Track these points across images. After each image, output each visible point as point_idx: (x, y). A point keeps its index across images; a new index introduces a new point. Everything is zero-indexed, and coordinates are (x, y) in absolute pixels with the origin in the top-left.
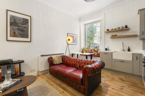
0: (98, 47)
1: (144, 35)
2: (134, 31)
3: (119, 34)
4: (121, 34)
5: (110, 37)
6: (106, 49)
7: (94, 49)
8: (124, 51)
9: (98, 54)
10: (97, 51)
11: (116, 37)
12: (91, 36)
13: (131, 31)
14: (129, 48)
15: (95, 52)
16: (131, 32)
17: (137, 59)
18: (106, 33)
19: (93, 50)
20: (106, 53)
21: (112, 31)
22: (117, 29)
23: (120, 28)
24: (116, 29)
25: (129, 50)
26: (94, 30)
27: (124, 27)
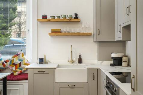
0: (21, 55)
1: (100, 35)
2: (87, 26)
3: (65, 28)
4: (68, 30)
5: (49, 34)
6: (41, 61)
7: (11, 61)
8: (73, 62)
9: (21, 73)
10: (20, 64)
11: (59, 34)
12: (4, 25)
13: (83, 26)
14: (80, 56)
15: (14, 68)
16: (82, 28)
17: (93, 79)
18: (40, 22)
19: (8, 63)
20: (42, 72)
21: (54, 20)
22: (61, 18)
23: (67, 18)
24: (59, 17)
25: (80, 61)
26: (11, 11)
27: (74, 16)
